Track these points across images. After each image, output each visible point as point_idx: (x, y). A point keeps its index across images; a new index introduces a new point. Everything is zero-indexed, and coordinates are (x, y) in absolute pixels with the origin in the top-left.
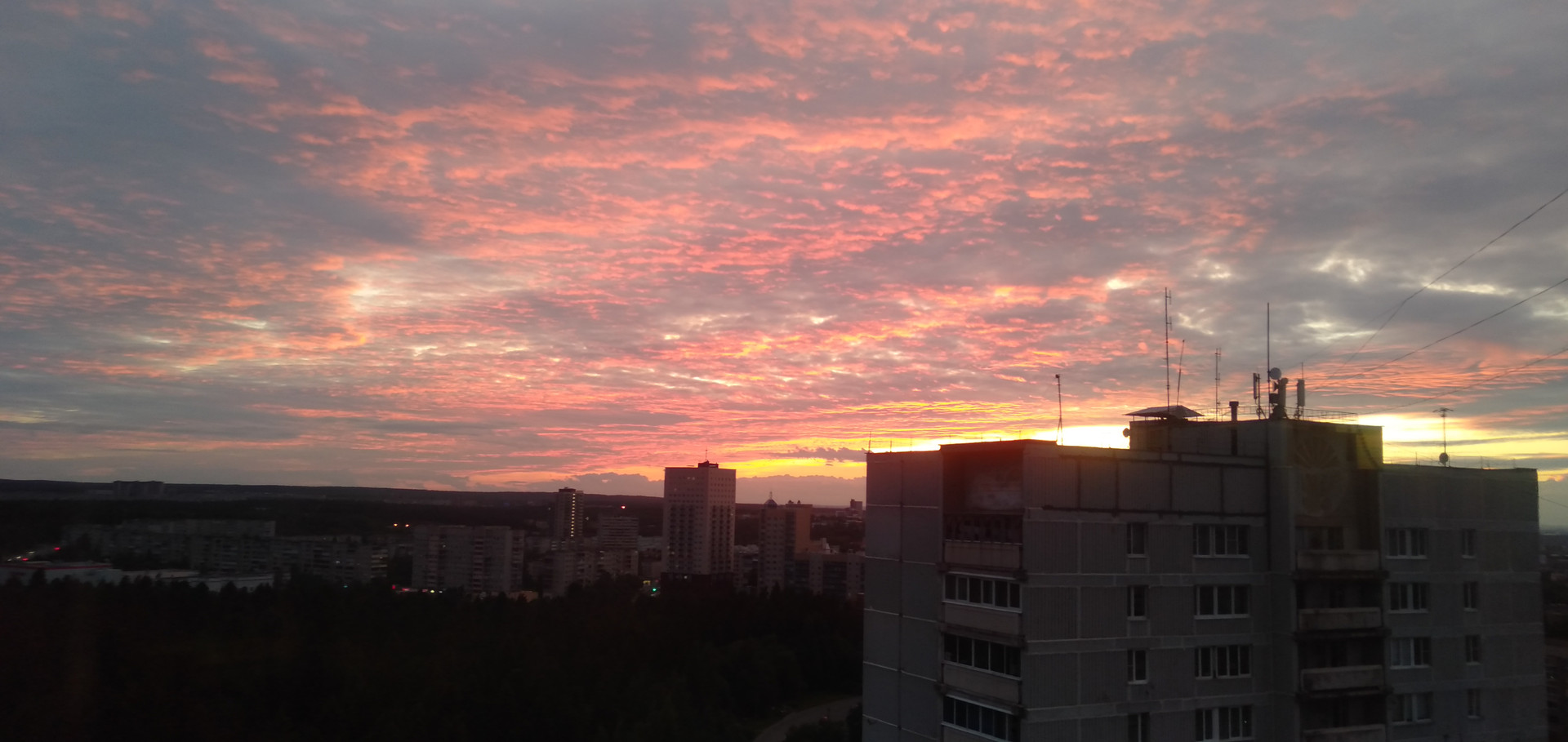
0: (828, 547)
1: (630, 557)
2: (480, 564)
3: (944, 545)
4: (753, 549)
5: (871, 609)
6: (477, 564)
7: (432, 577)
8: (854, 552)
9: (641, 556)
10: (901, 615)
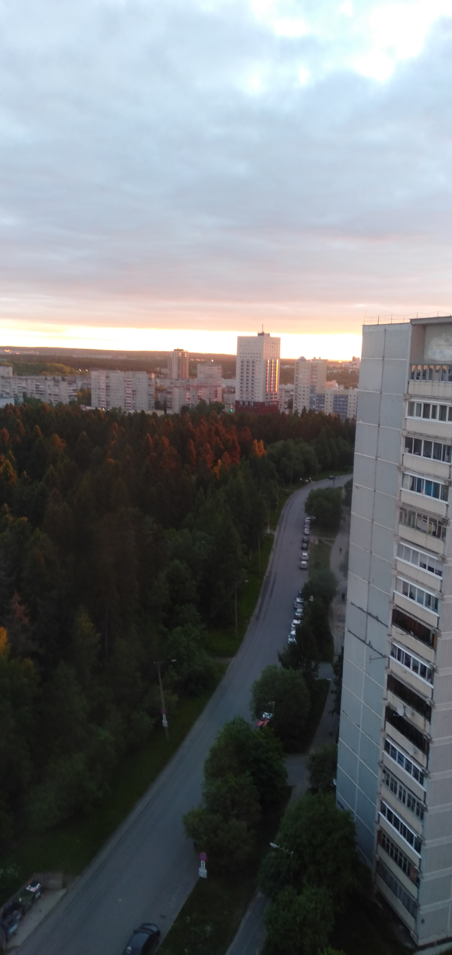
0: (337, 385)
1: (217, 391)
2: (130, 394)
3: (408, 383)
4: (289, 386)
5: (361, 422)
6: (128, 394)
7: (103, 401)
8: (353, 389)
9: (223, 392)
10: (379, 425)
